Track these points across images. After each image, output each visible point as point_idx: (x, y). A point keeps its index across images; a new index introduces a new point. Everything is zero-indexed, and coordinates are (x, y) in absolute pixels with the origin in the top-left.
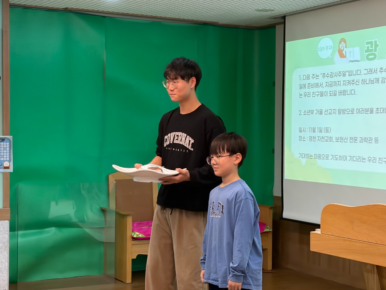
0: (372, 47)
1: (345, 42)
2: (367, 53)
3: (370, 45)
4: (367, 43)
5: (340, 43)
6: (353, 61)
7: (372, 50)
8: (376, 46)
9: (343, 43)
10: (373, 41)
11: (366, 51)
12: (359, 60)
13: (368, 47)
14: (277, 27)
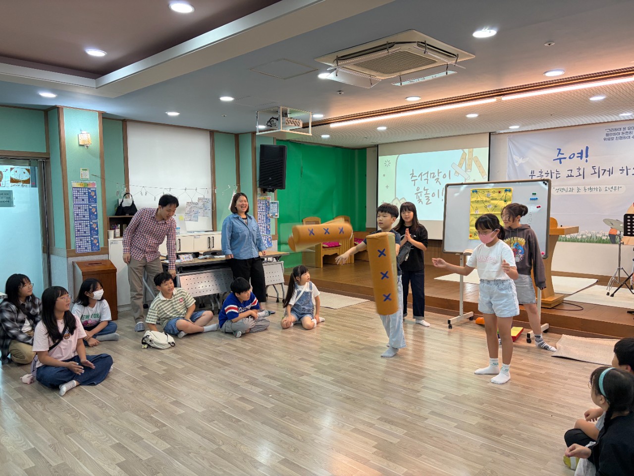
14: (367, 149)
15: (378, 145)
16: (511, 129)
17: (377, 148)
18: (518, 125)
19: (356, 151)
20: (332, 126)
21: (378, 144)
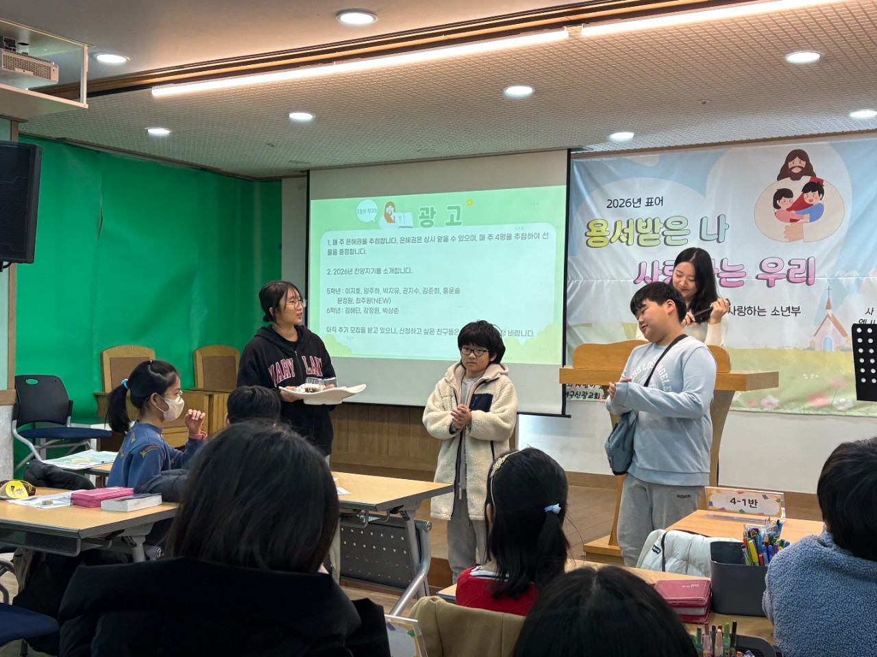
0: (427, 213)
1: (393, 206)
2: (421, 220)
3: (425, 212)
4: (422, 209)
5: (387, 206)
6: (403, 227)
7: (428, 217)
8: (433, 213)
9: (390, 206)
10: (430, 207)
11: (420, 218)
12: (412, 225)
13: (423, 213)
14: (283, 180)
15: (308, 172)
16: (613, 143)
17: (306, 179)
18: (629, 130)
19: (257, 185)
20: (157, 92)
21: (307, 166)
